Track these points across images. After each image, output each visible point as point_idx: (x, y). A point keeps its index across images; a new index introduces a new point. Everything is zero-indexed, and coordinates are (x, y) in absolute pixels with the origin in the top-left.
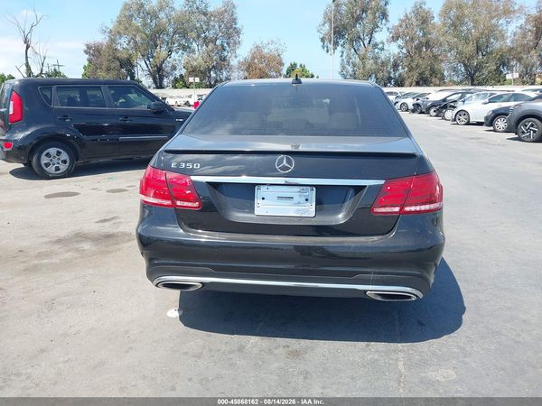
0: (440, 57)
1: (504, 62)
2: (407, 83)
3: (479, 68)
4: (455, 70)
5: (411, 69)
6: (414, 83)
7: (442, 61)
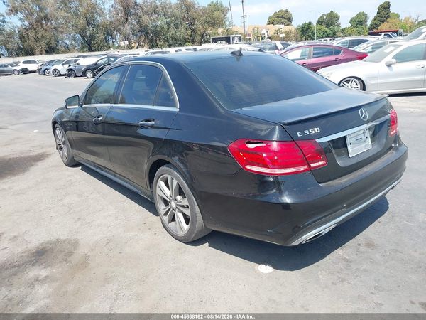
0: (60, 29)
1: (109, 34)
2: (37, 51)
3: (92, 37)
4: (74, 39)
5: (37, 40)
6: (44, 52)
7: (62, 32)
